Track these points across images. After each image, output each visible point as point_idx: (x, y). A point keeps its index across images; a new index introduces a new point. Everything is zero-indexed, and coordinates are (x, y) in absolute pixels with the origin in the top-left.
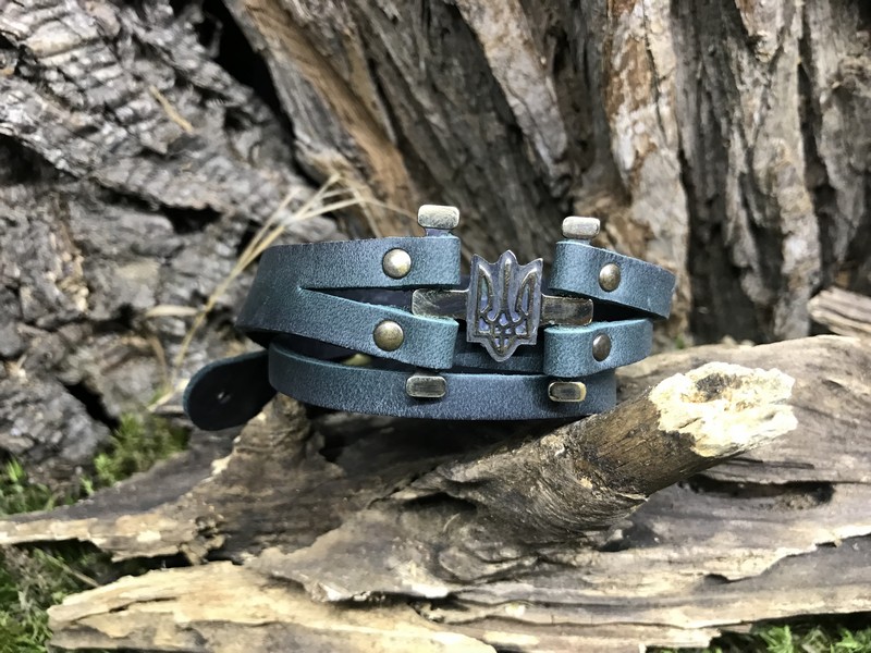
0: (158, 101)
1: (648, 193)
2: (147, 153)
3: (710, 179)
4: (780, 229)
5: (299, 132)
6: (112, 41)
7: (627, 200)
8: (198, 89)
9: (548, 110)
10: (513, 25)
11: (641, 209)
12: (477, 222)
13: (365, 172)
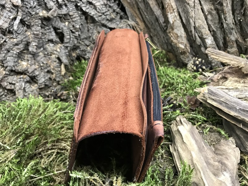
0: (111, 13)
1: (176, 28)
2: (108, 20)
3: (189, 27)
4: (203, 38)
5: (129, 19)
6: (106, 5)
7: (173, 29)
8: (116, 12)
9: (160, 15)
10: (154, 2)
11: (175, 31)
13: (138, 25)
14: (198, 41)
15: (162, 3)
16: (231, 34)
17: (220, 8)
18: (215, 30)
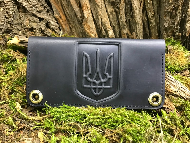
0: (40, 7)
1: (89, 22)
2: (37, 11)
3: (98, 22)
4: (107, 30)
7: (87, 22)
8: (44, 6)
9: (78, 11)
10: (74, 1)
12: (74, 26)
13: (61, 18)
14: (103, 32)
15: (80, 3)
16: (124, 29)
17: (118, 11)
18: (114, 25)
